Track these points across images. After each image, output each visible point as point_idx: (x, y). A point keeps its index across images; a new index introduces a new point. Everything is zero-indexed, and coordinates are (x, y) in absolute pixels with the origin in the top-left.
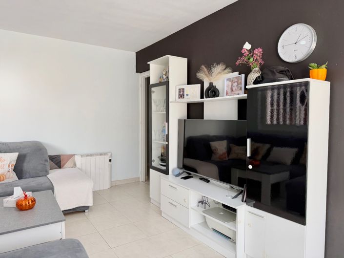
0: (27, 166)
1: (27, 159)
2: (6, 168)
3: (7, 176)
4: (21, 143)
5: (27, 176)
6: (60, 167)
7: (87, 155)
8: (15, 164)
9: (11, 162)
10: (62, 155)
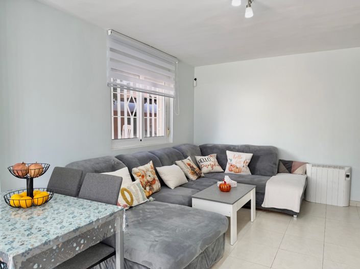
0: (259, 165)
1: (260, 159)
2: (242, 164)
3: (243, 170)
4: (259, 147)
5: (258, 173)
6: (290, 172)
7: (319, 166)
8: (249, 162)
9: (246, 160)
10: (295, 162)
